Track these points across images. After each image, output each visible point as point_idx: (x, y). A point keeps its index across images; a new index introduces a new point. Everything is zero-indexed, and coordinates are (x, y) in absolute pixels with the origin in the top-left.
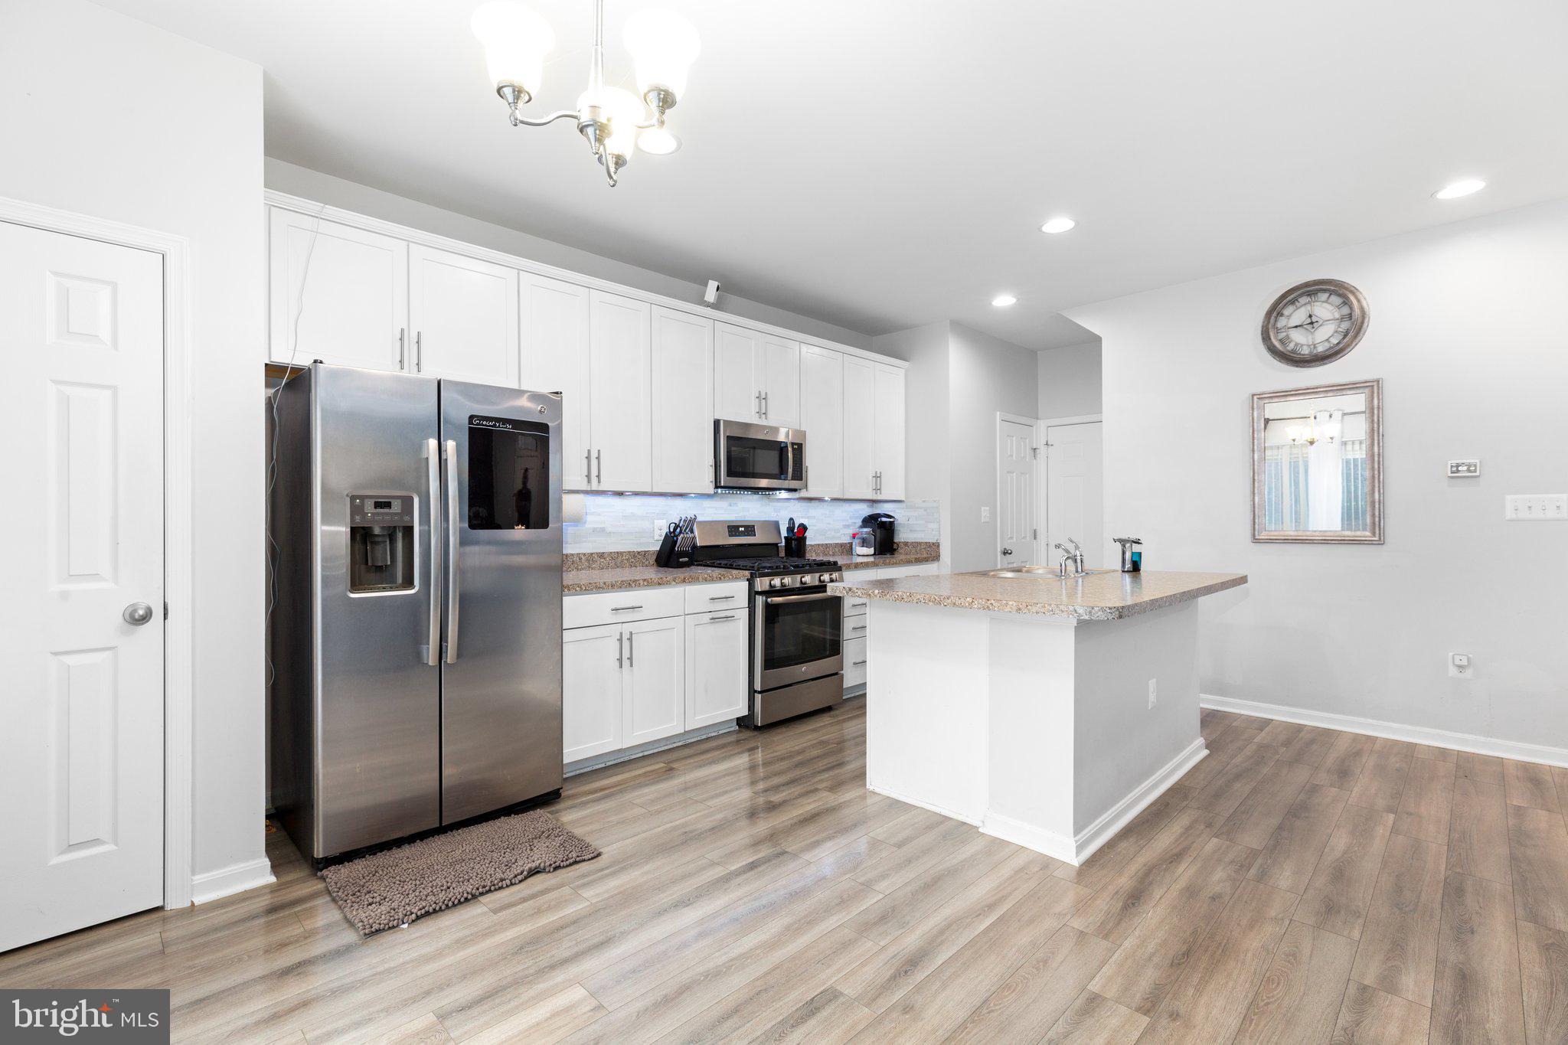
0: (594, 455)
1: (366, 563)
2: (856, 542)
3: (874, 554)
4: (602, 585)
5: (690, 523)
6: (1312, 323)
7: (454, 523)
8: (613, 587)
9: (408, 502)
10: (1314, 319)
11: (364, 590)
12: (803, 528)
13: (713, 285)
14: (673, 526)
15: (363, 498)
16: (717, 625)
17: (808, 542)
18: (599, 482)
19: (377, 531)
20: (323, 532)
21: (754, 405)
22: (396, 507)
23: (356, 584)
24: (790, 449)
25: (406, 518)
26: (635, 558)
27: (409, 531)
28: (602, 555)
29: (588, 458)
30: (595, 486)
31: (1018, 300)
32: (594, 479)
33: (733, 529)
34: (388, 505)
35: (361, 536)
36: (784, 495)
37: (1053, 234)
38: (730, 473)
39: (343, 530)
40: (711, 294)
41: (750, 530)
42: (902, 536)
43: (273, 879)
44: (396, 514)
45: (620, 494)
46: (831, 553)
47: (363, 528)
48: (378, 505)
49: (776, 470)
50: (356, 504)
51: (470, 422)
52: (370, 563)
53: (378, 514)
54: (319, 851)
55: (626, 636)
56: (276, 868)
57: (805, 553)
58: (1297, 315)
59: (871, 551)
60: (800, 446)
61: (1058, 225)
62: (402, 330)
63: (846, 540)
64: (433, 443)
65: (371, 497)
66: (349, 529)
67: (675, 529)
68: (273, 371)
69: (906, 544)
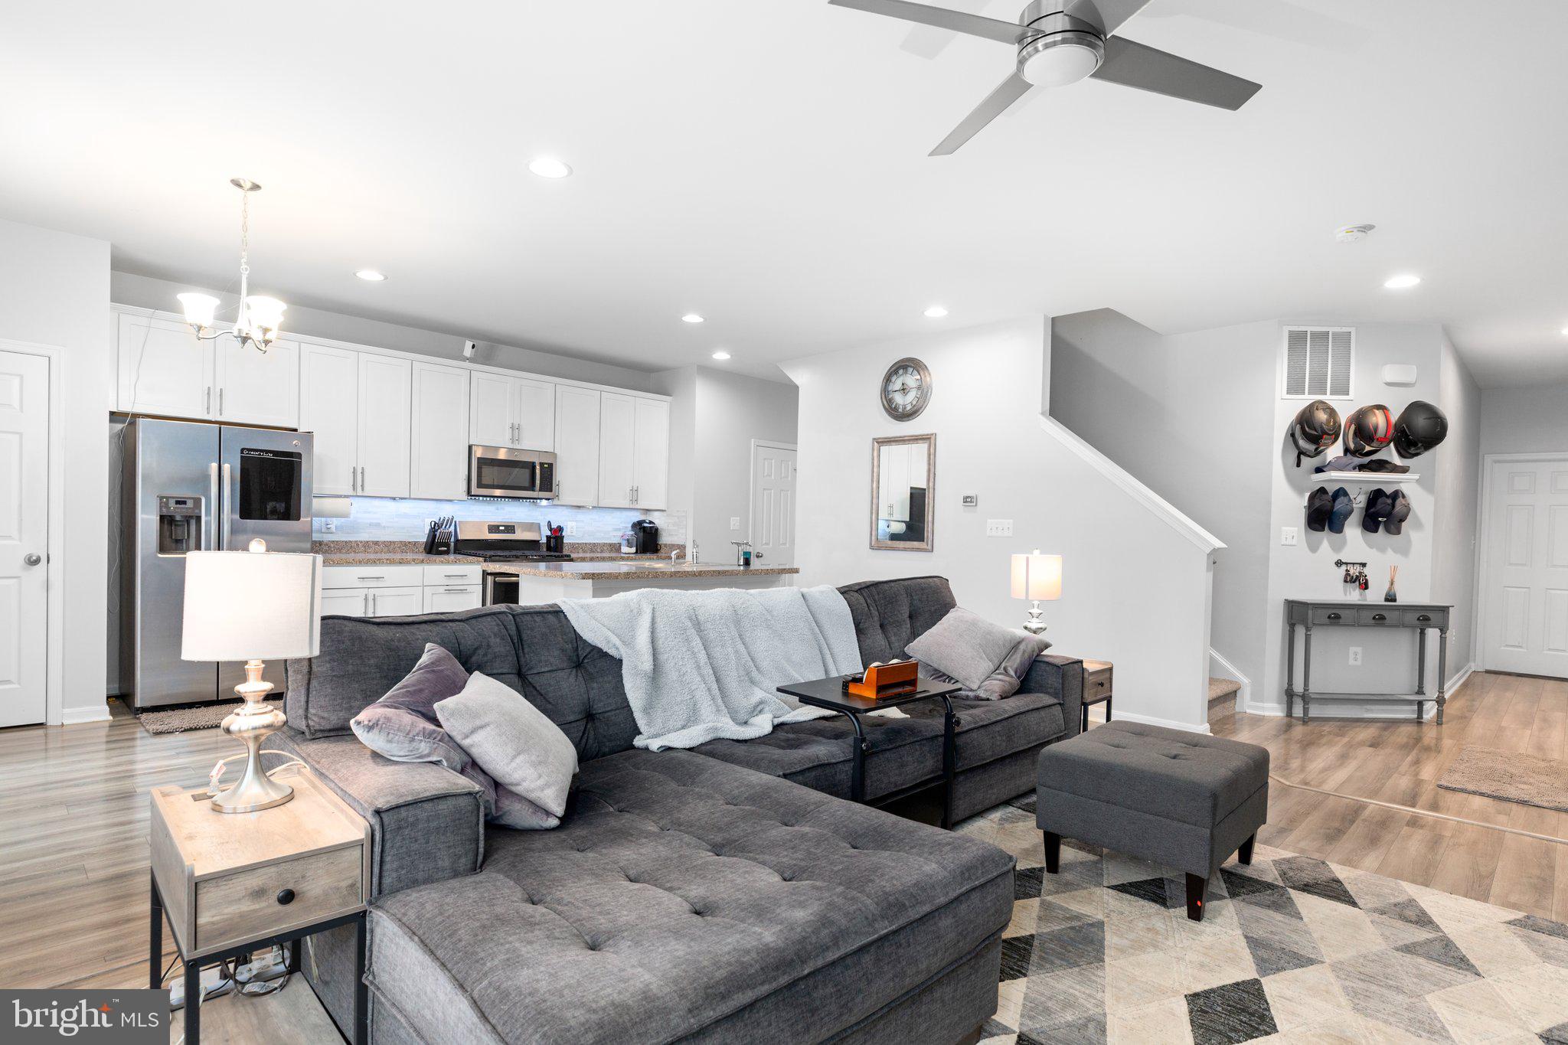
0: (359, 471)
1: (172, 538)
2: (624, 543)
3: (636, 552)
4: (351, 561)
5: (450, 521)
6: (903, 389)
7: (228, 515)
8: (360, 563)
9: (198, 501)
10: (905, 387)
11: (168, 553)
12: (560, 529)
13: (469, 344)
14: (433, 524)
15: (167, 498)
16: (452, 595)
17: (565, 541)
18: (363, 490)
19: (178, 518)
20: (142, 520)
21: (508, 434)
22: (190, 504)
23: (162, 549)
24: (538, 467)
25: (197, 511)
26: (406, 546)
27: (199, 519)
28: (376, 543)
29: (354, 472)
30: (360, 493)
31: (732, 356)
32: (359, 488)
33: (494, 529)
34: (184, 503)
35: (166, 520)
36: (544, 502)
37: (690, 323)
38: (480, 485)
39: (155, 519)
40: (468, 351)
41: (510, 529)
42: (665, 539)
43: (111, 718)
44: (190, 508)
45: (394, 499)
46: (599, 551)
47: (170, 516)
48: (178, 502)
49: (527, 484)
50: (163, 501)
51: (242, 452)
52: (173, 537)
53: (178, 508)
54: (138, 704)
55: (371, 598)
56: (112, 713)
57: (562, 548)
58: (897, 384)
59: (633, 550)
60: (551, 465)
61: (693, 318)
62: (209, 388)
63: (615, 541)
64: (214, 466)
65: (173, 498)
66: (158, 518)
67: (435, 525)
68: (114, 416)
69: (665, 545)
